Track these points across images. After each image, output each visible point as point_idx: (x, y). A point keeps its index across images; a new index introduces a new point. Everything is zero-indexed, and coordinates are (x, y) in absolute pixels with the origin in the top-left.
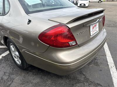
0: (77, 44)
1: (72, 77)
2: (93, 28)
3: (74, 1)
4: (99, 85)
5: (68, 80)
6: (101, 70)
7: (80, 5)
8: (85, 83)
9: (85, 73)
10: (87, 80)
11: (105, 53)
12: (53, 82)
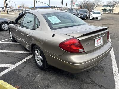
0: (84, 51)
1: (81, 79)
2: (98, 41)
3: (87, 14)
4: (103, 86)
5: (77, 81)
6: (106, 76)
7: (92, 18)
8: (91, 84)
9: (91, 77)
10: (93, 82)
11: (112, 63)
12: (65, 81)
